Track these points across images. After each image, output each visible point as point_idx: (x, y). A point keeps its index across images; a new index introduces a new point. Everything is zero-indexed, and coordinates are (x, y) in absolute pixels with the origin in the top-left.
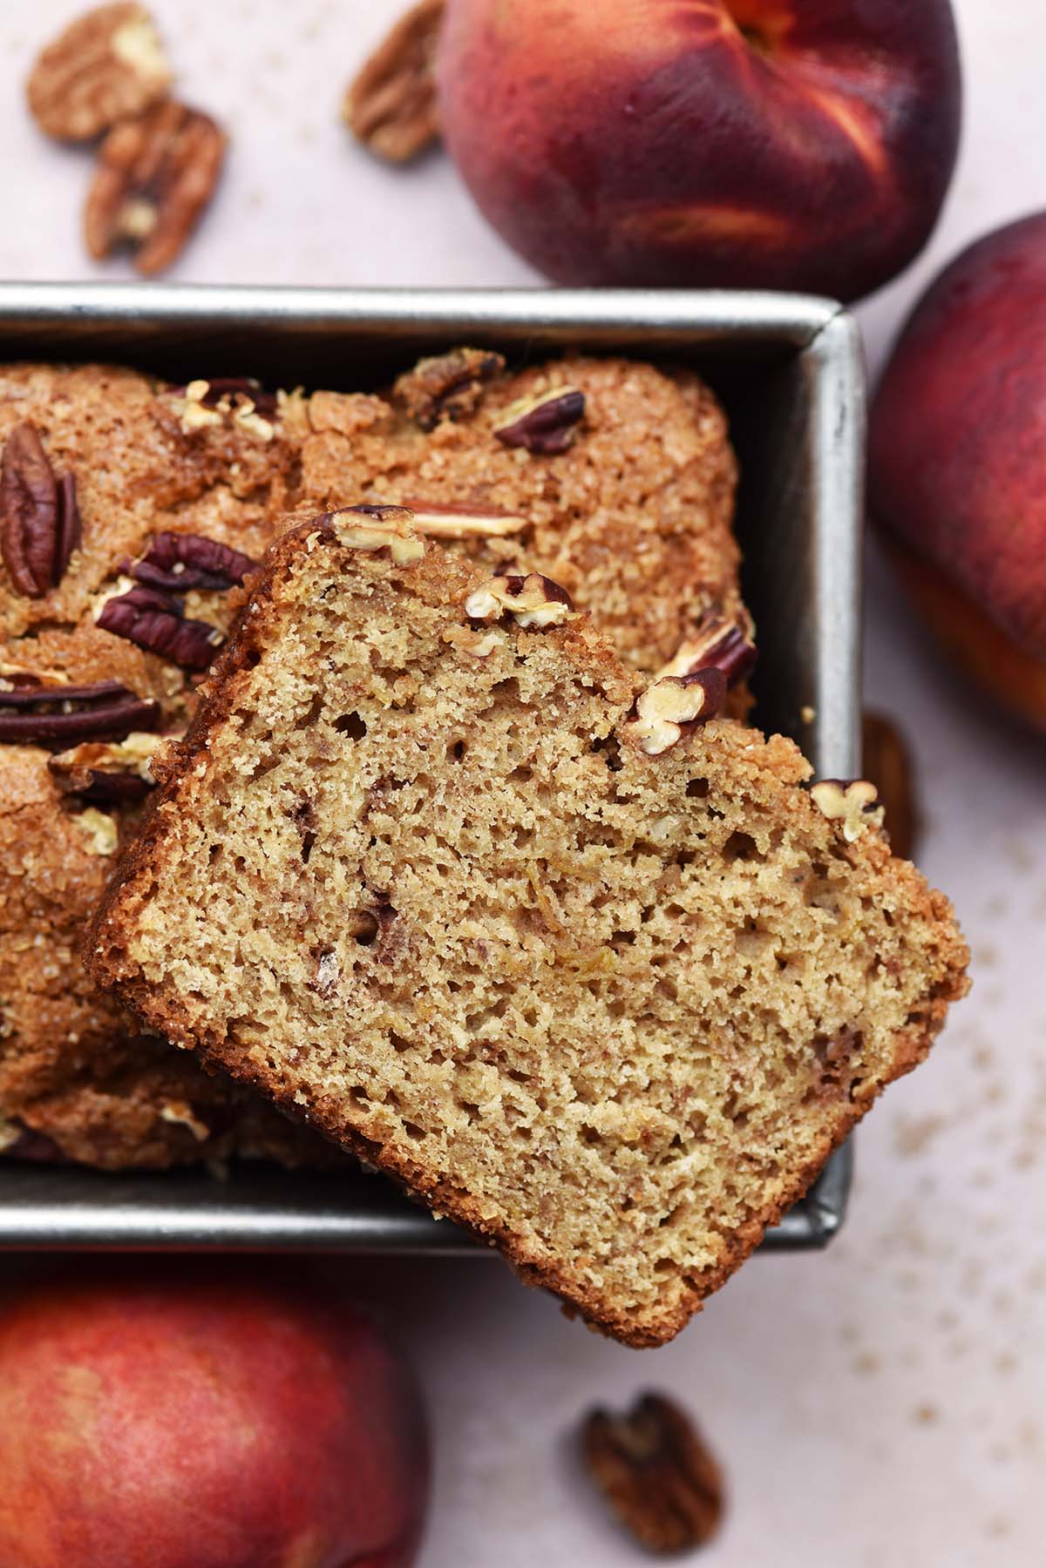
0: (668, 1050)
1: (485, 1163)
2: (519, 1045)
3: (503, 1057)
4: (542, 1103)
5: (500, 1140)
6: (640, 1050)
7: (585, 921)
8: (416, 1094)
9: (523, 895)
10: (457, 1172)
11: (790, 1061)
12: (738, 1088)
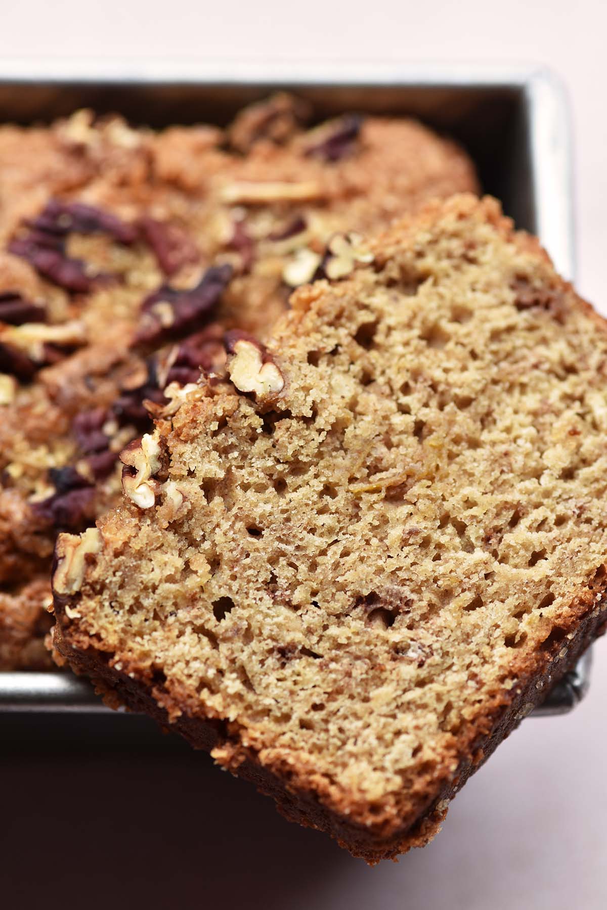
0: (509, 411)
1: (579, 551)
2: (490, 515)
3: (498, 530)
4: (537, 506)
5: (563, 538)
6: (508, 430)
7: (401, 455)
8: (517, 596)
9: (375, 497)
10: (583, 573)
11: (531, 329)
12: (546, 366)
